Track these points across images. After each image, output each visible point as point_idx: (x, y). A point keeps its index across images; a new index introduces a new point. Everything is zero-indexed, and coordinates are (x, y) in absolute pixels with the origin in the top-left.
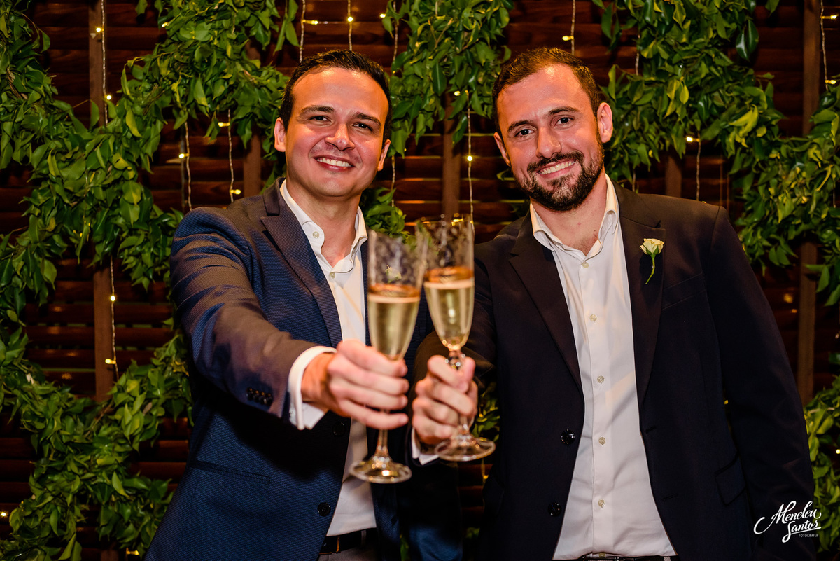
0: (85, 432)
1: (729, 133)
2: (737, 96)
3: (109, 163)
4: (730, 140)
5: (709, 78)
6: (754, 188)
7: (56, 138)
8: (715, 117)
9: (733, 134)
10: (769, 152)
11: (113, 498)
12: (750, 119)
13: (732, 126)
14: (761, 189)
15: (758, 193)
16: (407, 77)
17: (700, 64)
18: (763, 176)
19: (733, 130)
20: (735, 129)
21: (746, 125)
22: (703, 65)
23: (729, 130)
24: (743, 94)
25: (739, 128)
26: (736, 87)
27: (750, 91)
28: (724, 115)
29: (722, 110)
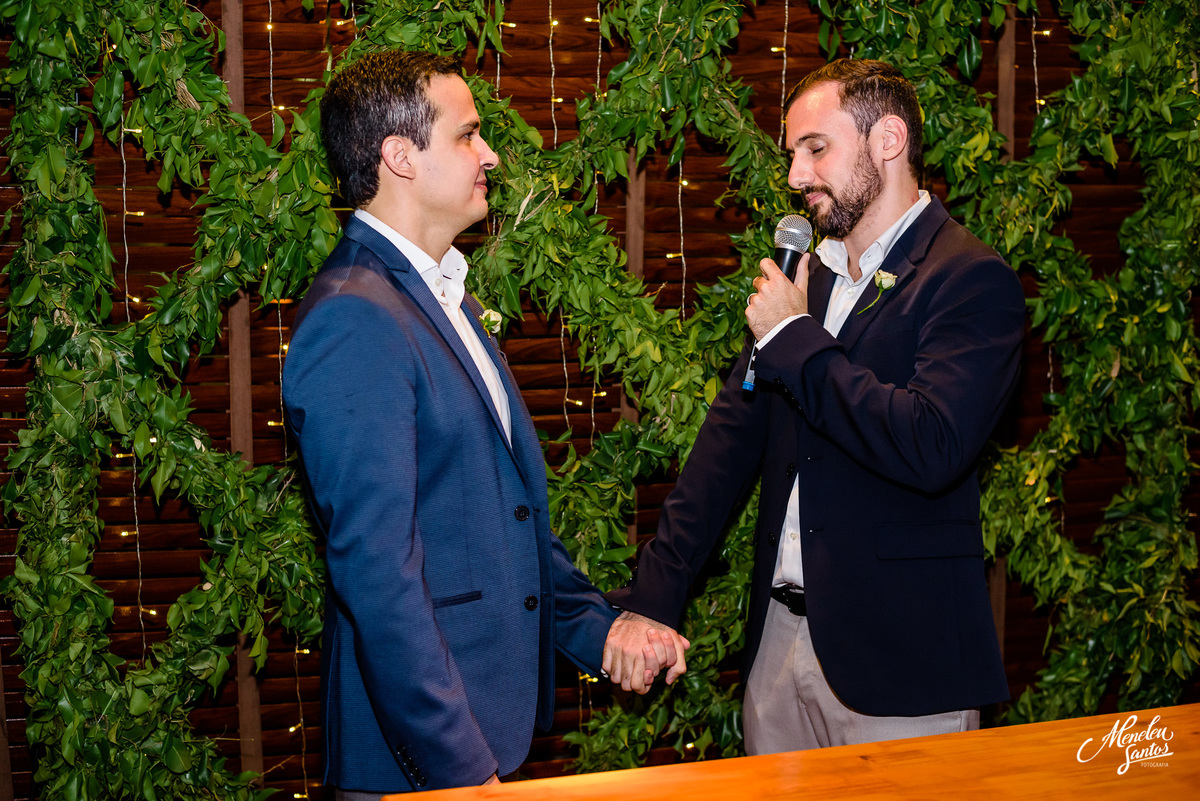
0: (269, 505)
1: (956, 157)
2: (961, 117)
3: (304, 185)
4: (959, 164)
5: (938, 97)
6: (976, 215)
7: (238, 155)
8: (940, 139)
9: (961, 157)
10: (992, 177)
11: (302, 583)
12: (980, 141)
13: (961, 149)
14: (982, 218)
15: (980, 220)
16: (628, 90)
17: (928, 81)
18: (985, 203)
19: (960, 154)
20: (963, 152)
21: (975, 149)
22: (931, 82)
23: (956, 153)
24: (967, 115)
25: (968, 152)
26: (960, 107)
27: (973, 111)
28: (950, 137)
29: (947, 131)
